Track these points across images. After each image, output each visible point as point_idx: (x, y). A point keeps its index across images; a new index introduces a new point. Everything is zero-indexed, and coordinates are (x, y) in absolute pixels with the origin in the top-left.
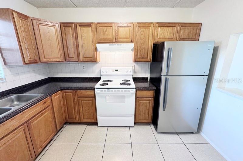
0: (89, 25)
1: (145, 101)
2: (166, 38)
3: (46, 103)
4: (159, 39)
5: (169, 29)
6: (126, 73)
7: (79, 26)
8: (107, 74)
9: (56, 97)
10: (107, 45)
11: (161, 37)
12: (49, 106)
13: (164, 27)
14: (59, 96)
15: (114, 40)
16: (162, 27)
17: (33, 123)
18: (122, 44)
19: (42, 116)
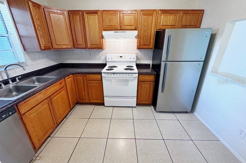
1: (146, 84)
2: (169, 25)
3: (62, 84)
4: (162, 26)
5: (172, 16)
6: (130, 60)
7: (86, 13)
8: (112, 60)
9: (68, 80)
10: (113, 32)
12: (64, 87)
13: (167, 14)
14: (71, 79)
15: (119, 28)
16: (165, 14)
17: (54, 99)
18: (126, 31)
19: (60, 94)
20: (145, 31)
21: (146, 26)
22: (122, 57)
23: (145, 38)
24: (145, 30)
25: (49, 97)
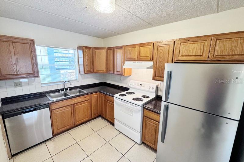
0: (121, 47)
1: (152, 123)
3: (87, 98)
4: (181, 57)
7: (116, 49)
8: (133, 86)
9: (94, 96)
10: (132, 62)
11: (184, 54)
12: (89, 100)
13: (188, 43)
14: (97, 95)
15: (136, 59)
16: (186, 43)
17: (77, 106)
18: (143, 62)
19: (83, 105)
20: (160, 62)
21: (162, 57)
22: (142, 85)
23: (160, 70)
24: (161, 60)
25: (73, 104)
